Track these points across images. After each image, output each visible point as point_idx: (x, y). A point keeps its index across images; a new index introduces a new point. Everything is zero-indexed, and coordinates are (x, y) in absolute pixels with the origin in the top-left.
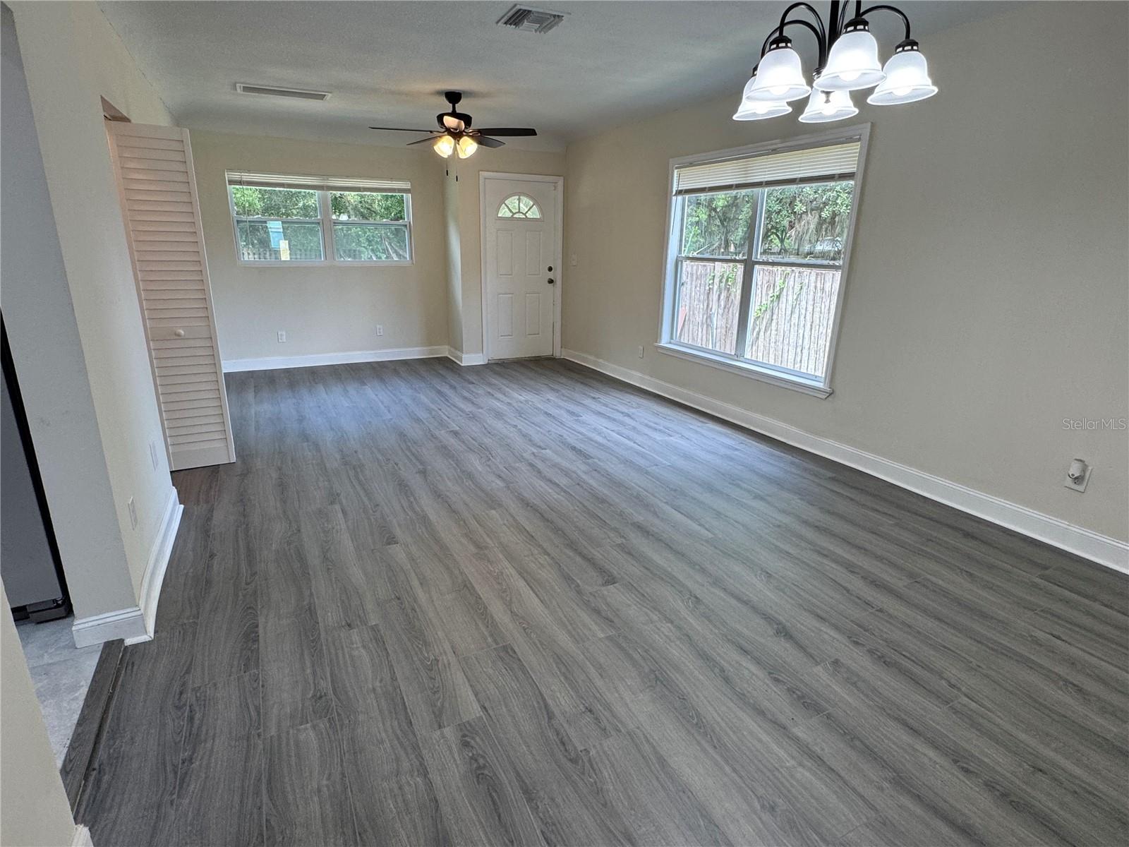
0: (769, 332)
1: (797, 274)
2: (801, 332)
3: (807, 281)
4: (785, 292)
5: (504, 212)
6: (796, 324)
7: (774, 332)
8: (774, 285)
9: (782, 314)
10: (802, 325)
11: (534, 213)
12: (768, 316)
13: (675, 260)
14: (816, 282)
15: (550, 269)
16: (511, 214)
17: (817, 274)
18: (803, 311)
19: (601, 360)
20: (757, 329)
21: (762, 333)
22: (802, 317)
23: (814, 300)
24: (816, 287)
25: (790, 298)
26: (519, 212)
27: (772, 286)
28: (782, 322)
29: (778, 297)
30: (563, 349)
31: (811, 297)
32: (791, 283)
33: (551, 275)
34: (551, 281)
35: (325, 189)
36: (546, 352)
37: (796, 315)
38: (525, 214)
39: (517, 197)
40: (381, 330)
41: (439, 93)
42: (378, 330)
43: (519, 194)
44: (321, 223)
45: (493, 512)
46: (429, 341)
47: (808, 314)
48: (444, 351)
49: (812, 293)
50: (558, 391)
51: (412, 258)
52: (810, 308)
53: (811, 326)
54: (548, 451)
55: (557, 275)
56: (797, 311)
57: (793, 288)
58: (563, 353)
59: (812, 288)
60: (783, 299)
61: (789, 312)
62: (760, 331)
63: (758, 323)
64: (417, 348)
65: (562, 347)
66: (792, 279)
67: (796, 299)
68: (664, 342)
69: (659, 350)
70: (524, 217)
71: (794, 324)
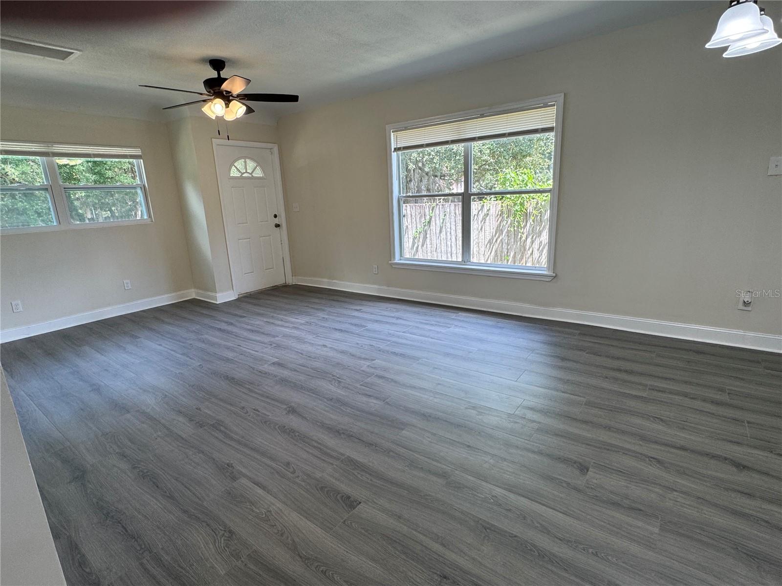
0: (425, 246)
1: (441, 206)
2: (449, 243)
3: (449, 210)
4: (433, 219)
5: (234, 173)
6: (445, 239)
7: (429, 246)
8: (425, 215)
9: (433, 233)
10: (449, 239)
11: (258, 173)
12: (422, 236)
13: (397, 199)
14: (455, 210)
15: (275, 216)
16: (240, 174)
17: (455, 205)
18: (449, 230)
19: (334, 281)
20: (416, 245)
21: (420, 247)
22: (448, 234)
23: (456, 222)
24: (455, 213)
25: (438, 222)
26: (246, 172)
27: (423, 215)
28: (434, 238)
29: (429, 222)
30: (293, 277)
31: (453, 220)
32: (437, 212)
33: (277, 221)
34: (277, 226)
35: (51, 155)
36: (280, 281)
37: (444, 233)
38: (251, 174)
39: (243, 160)
40: (129, 285)
41: (203, 60)
42: (125, 285)
43: (245, 158)
44: (50, 190)
45: (404, 432)
46: (177, 287)
47: (452, 231)
48: (192, 294)
49: (453, 217)
50: (324, 310)
51: (150, 216)
52: (453, 228)
53: (456, 238)
54: (376, 360)
55: (282, 220)
56: (444, 230)
57: (439, 215)
58: (294, 281)
59: (453, 214)
60: (433, 223)
61: (438, 232)
62: (418, 246)
63: (416, 241)
64: (166, 296)
65: (292, 276)
66: (437, 210)
67: (443, 223)
68: (397, 260)
69: (394, 266)
70: (250, 176)
71: (443, 239)
